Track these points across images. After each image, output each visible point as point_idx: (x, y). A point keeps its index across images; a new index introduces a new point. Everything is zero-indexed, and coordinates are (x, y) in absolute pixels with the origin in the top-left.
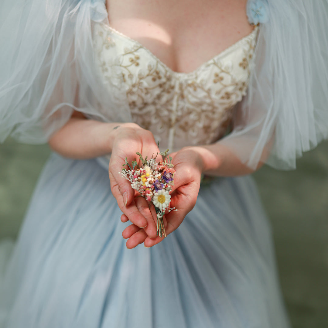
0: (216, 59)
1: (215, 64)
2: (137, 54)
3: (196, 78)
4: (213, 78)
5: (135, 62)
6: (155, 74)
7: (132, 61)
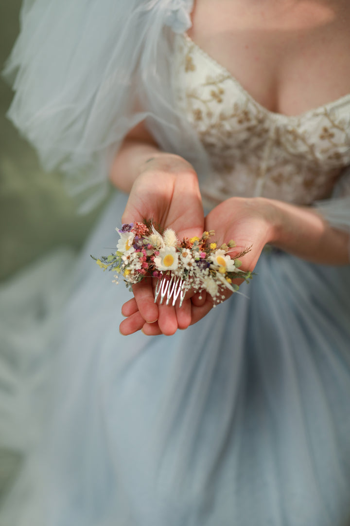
0: (329, 107)
1: (326, 114)
2: (222, 86)
3: (299, 125)
4: (320, 132)
5: (218, 96)
6: (242, 115)
7: (214, 95)
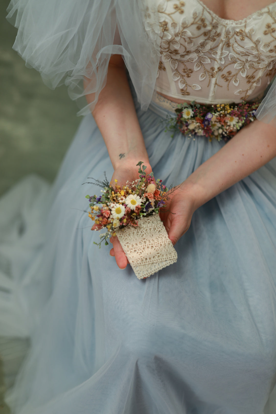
0: (271, 7)
1: (269, 13)
3: (245, 26)
5: (180, 9)
6: (200, 22)
7: (177, 7)
